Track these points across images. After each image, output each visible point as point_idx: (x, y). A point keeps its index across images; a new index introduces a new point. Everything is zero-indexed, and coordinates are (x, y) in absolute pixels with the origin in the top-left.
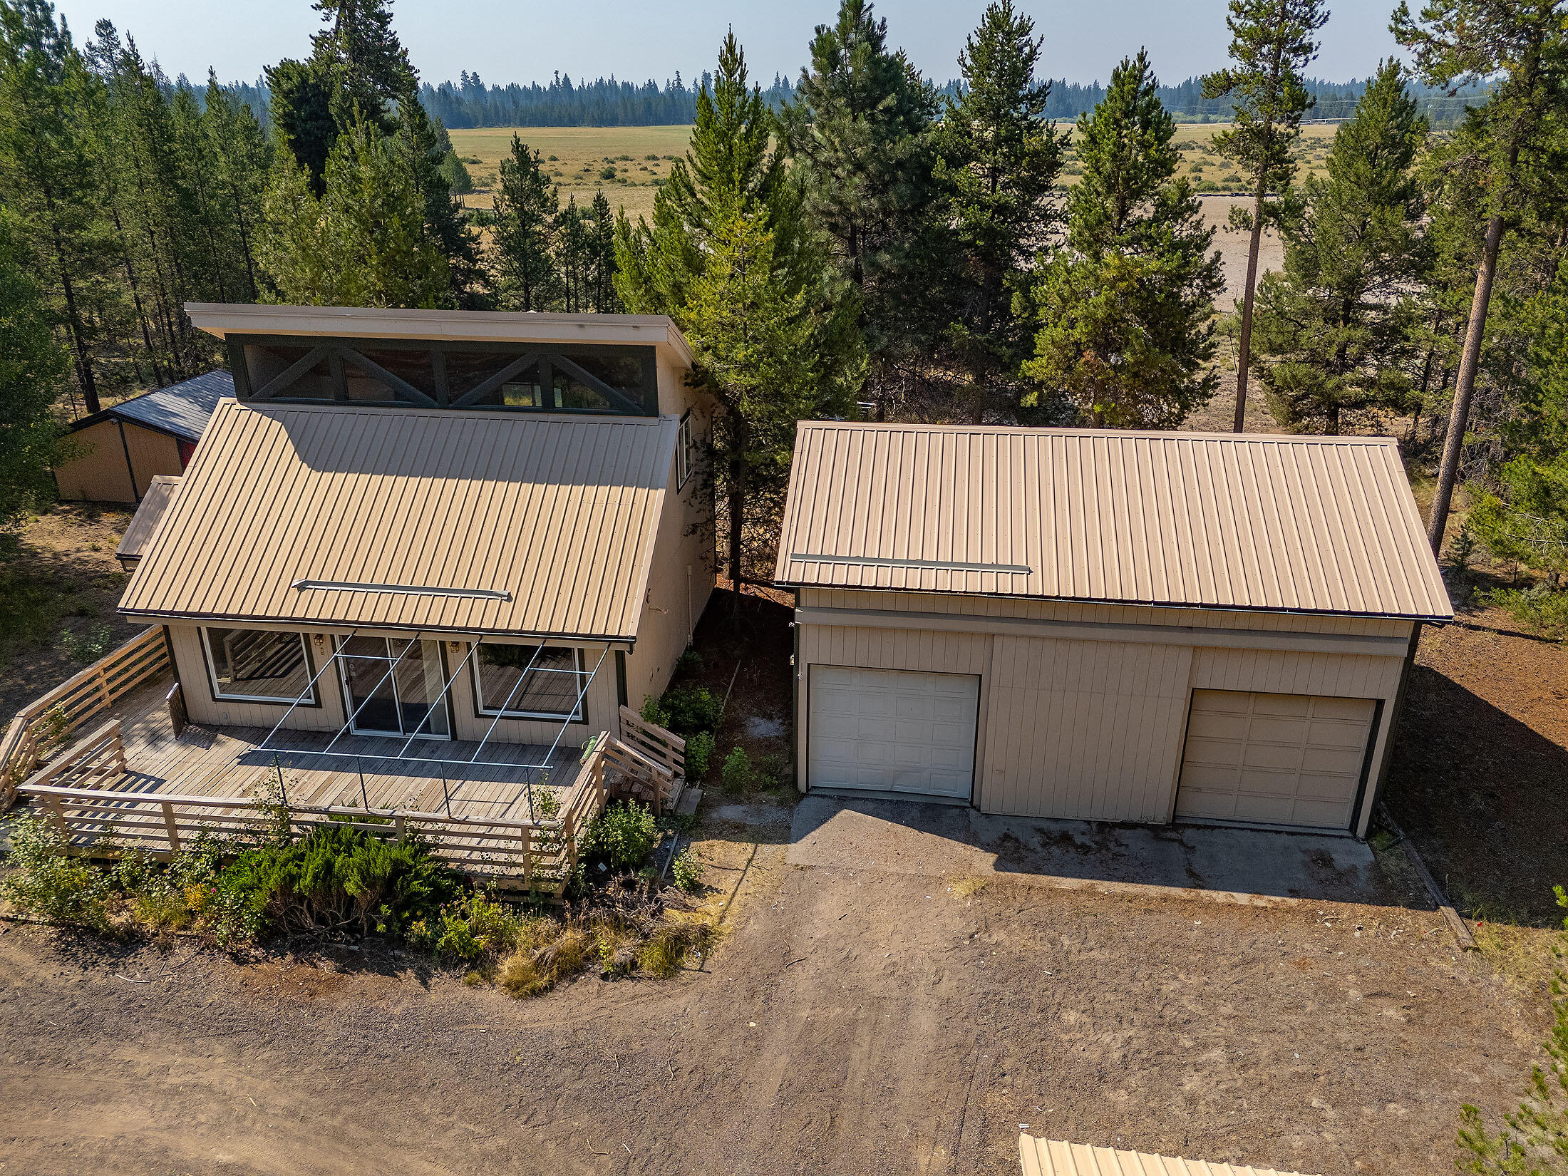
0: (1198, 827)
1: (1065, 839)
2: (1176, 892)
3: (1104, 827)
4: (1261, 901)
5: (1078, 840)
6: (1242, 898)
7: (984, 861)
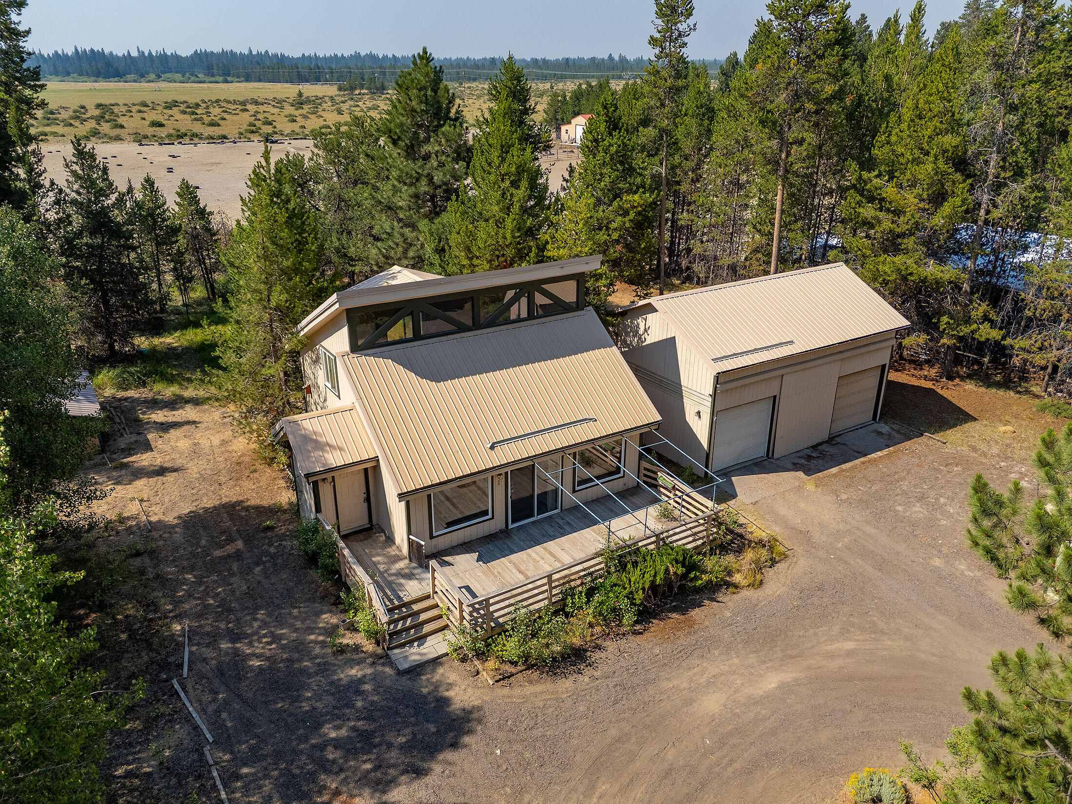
0: (837, 436)
1: (809, 458)
2: (862, 459)
3: (814, 447)
4: (885, 452)
5: (814, 455)
6: (879, 453)
7: (800, 474)
